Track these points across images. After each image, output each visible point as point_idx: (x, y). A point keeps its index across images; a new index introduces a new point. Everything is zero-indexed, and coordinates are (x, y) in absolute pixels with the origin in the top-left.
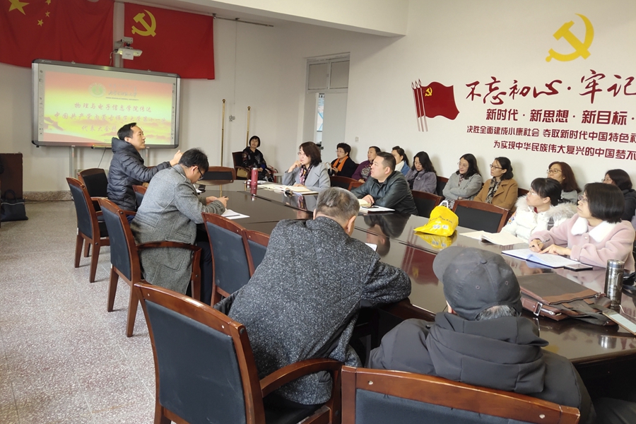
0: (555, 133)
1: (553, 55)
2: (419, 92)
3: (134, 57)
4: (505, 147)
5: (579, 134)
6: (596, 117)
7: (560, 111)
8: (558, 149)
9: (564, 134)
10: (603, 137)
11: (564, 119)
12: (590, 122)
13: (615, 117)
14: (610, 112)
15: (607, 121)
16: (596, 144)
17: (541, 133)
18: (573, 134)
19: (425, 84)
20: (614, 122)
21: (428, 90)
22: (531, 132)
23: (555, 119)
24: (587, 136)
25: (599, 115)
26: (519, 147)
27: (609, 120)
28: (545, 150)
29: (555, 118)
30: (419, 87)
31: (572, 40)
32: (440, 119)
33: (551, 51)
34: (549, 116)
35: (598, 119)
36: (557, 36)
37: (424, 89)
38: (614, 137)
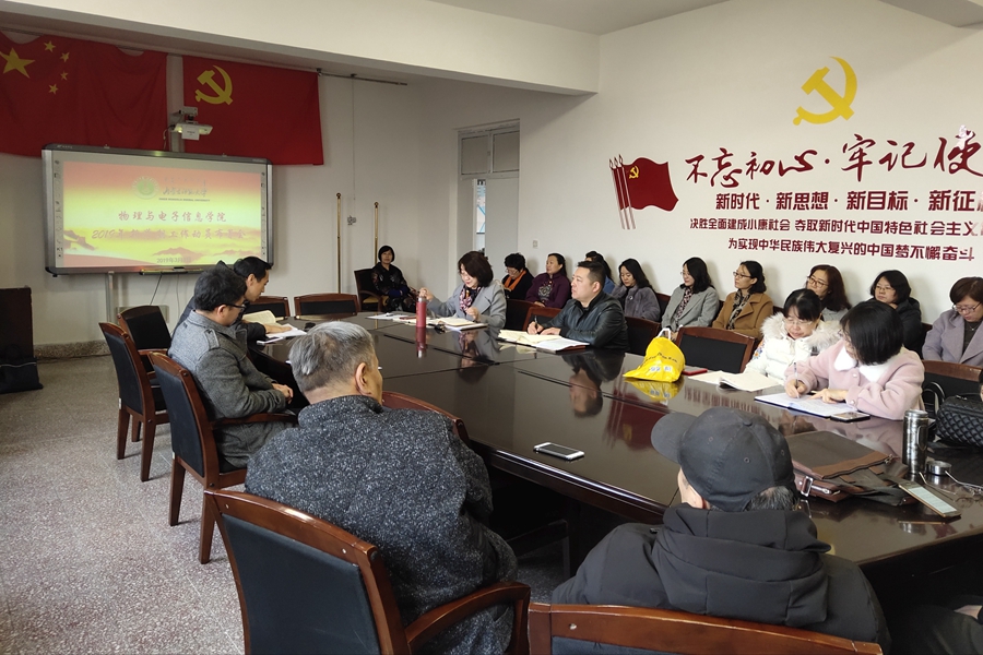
0: (811, 225)
1: (803, 115)
2: (620, 173)
3: (201, 136)
4: (744, 247)
5: (844, 225)
6: (866, 200)
7: (816, 194)
8: (817, 247)
9: (824, 225)
10: (877, 227)
11: (823, 205)
12: (857, 208)
13: (892, 200)
14: (884, 193)
15: (880, 206)
16: (868, 238)
17: (792, 225)
18: (837, 225)
19: (629, 161)
20: (890, 207)
21: (632, 170)
22: (779, 224)
23: (810, 206)
24: (855, 228)
25: (870, 198)
26: (763, 246)
27: (883, 203)
28: (799, 249)
29: (810, 204)
30: (620, 166)
31: (828, 94)
32: (651, 210)
33: (800, 110)
34: (802, 201)
35: (869, 203)
36: (808, 88)
37: (628, 168)
38: (892, 227)
